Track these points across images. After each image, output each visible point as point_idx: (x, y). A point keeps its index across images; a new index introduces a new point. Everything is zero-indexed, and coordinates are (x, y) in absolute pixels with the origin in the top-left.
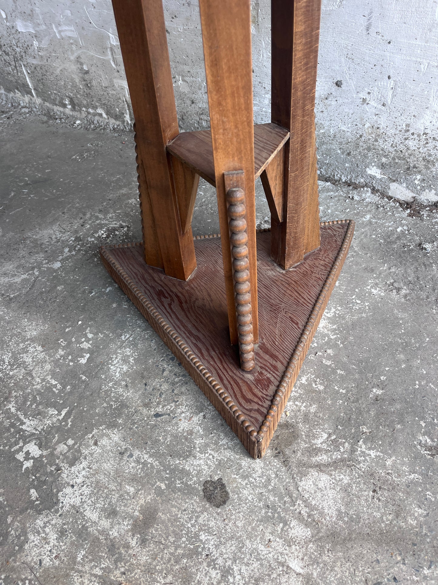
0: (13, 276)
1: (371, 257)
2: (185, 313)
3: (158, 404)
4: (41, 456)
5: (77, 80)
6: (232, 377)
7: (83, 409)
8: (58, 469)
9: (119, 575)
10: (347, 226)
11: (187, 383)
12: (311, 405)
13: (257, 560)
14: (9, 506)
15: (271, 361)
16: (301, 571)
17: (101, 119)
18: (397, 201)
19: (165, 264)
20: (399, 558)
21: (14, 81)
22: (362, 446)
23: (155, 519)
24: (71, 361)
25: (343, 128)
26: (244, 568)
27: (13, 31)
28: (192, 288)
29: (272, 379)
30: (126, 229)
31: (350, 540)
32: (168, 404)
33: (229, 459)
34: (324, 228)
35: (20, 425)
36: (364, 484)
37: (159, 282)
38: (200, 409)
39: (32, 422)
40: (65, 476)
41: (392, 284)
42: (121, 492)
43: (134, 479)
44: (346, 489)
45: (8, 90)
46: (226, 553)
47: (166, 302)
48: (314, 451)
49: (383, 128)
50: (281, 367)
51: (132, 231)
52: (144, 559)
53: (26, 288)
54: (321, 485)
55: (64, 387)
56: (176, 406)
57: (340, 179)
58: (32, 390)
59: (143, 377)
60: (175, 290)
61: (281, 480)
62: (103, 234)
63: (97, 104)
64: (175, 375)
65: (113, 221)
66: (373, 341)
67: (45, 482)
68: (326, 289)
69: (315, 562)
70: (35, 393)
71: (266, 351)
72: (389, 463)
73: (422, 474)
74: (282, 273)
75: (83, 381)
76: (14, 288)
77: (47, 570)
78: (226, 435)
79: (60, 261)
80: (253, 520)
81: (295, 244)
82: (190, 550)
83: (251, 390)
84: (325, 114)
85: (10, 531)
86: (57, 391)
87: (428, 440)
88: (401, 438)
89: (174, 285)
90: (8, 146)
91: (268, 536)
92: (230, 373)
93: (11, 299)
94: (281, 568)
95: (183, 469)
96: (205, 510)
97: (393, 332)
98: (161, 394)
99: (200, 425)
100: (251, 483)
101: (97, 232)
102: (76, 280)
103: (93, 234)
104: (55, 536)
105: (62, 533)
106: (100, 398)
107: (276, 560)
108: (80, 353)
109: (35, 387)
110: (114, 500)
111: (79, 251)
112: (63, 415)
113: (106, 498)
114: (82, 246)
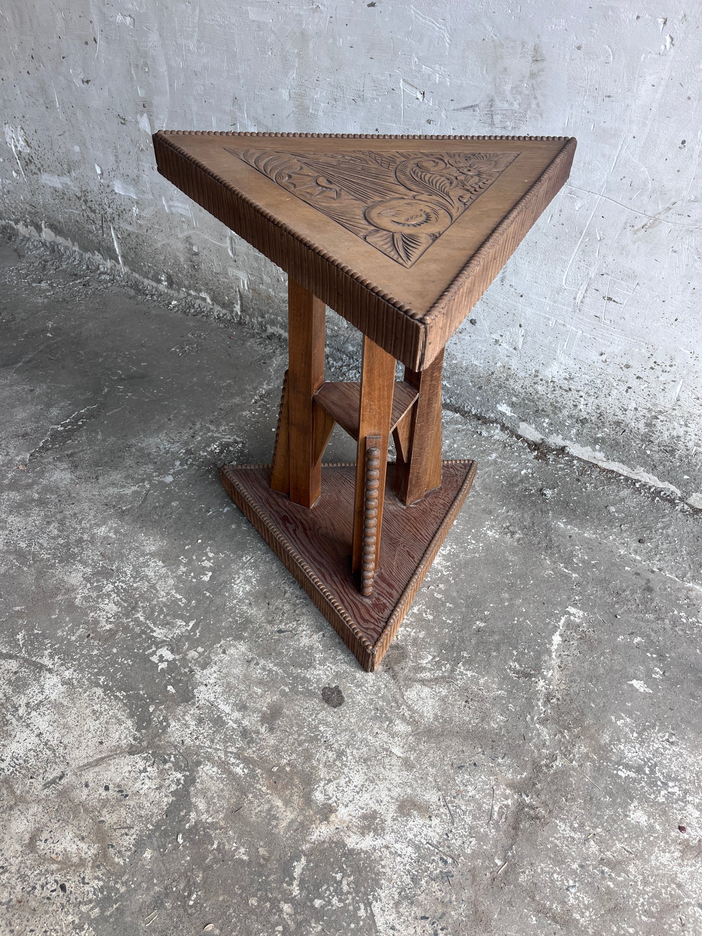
0: (123, 487)
1: (491, 499)
2: (309, 540)
3: (281, 621)
4: (174, 660)
5: (182, 259)
6: (352, 601)
7: (210, 622)
8: (191, 671)
9: (251, 753)
10: (469, 467)
11: (307, 605)
12: (420, 632)
13: (366, 746)
14: (149, 698)
15: (387, 589)
16: (401, 755)
17: (204, 304)
18: (525, 440)
19: (292, 491)
20: (480, 750)
21: (96, 241)
22: (461, 667)
23: (280, 713)
24: (193, 577)
25: (476, 363)
26: (355, 751)
27: (108, 190)
28: (316, 516)
29: (388, 604)
30: (240, 445)
31: (443, 735)
32: (290, 622)
33: (345, 671)
34: (447, 466)
35: (150, 632)
36: (459, 696)
37: (283, 507)
38: (320, 629)
39: (162, 631)
40: (199, 677)
41: (508, 527)
42: (250, 692)
43: (261, 683)
44: (443, 700)
45: (85, 249)
46: (341, 740)
47: (291, 527)
48: (419, 669)
49: (514, 370)
50: (396, 595)
51: (248, 448)
52: (272, 742)
53: (139, 501)
54: (423, 695)
55: (189, 601)
56: (297, 624)
57: (470, 411)
58: (158, 602)
59: (266, 597)
60: (299, 517)
61: (389, 690)
62: (215, 449)
63: (202, 287)
64: (297, 597)
65: (227, 435)
66: (482, 580)
67: (180, 681)
68: (443, 527)
69: (412, 749)
70: (162, 605)
71: (384, 580)
72: (482, 681)
73: (507, 691)
74: (403, 509)
75: (208, 598)
76: (125, 500)
77: (188, 748)
78: (343, 652)
79: (172, 475)
80: (364, 718)
81: (417, 482)
82: (311, 737)
83: (368, 612)
84: (459, 346)
85: (153, 718)
86: (183, 605)
87: (517, 666)
88: (495, 663)
89: (298, 511)
90: (90, 325)
91: (376, 730)
92: (351, 597)
93: (123, 512)
94: (385, 753)
95: (304, 677)
96: (324, 709)
97: (502, 572)
98: (283, 614)
99: (319, 642)
100: (363, 691)
101: (209, 446)
102: (191, 497)
103: (205, 447)
104: (194, 723)
105: (200, 721)
106: (225, 613)
107: (382, 747)
108: (202, 571)
109: (160, 599)
110: (244, 698)
111: (191, 465)
112: (191, 626)
113: (237, 696)
114: (194, 460)
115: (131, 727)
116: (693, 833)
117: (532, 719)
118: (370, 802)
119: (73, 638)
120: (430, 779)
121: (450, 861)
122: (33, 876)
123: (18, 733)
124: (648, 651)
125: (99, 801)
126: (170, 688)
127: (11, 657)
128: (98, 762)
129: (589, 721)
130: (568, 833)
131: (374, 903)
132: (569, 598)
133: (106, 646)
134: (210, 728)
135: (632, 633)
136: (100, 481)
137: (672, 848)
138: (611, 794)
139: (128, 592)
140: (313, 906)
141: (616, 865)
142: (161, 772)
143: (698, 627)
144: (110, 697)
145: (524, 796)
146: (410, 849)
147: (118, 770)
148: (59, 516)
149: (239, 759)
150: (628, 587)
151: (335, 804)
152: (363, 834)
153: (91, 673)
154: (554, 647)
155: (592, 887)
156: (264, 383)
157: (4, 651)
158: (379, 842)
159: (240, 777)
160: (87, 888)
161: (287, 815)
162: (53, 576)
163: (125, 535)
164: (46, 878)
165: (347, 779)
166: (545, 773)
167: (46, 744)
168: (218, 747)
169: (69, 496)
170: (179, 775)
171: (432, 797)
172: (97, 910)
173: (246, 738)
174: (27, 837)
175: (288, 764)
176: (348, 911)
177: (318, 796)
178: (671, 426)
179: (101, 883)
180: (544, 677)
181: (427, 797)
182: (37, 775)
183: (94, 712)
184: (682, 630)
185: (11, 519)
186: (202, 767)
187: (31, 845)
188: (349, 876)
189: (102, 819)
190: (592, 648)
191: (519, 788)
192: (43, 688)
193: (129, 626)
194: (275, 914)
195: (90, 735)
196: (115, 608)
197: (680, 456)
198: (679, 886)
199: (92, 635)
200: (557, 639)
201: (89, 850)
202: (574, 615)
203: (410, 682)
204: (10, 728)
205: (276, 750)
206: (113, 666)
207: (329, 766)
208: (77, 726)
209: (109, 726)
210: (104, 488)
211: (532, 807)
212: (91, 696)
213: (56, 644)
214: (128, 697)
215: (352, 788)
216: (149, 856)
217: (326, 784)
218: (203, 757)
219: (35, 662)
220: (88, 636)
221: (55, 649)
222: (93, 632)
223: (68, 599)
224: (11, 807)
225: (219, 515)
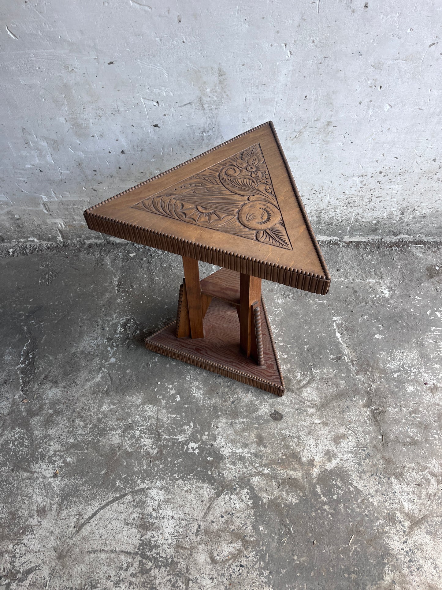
0: (93, 378)
2: (216, 353)
3: (229, 398)
4: (199, 445)
5: (8, 225)
6: (258, 371)
7: (199, 418)
8: (211, 445)
9: (265, 461)
11: (234, 383)
13: (305, 427)
14: (204, 469)
15: (267, 356)
16: (320, 422)
17: (33, 244)
19: (192, 335)
20: (345, 400)
22: (314, 371)
23: (263, 437)
24: (172, 402)
26: (302, 432)
28: (210, 340)
29: (272, 363)
30: (132, 320)
31: (328, 403)
32: (234, 395)
33: (273, 402)
35: (177, 441)
36: (322, 383)
37: (191, 344)
38: (248, 390)
39: (181, 436)
40: (216, 446)
41: (284, 294)
42: (243, 437)
43: (244, 430)
44: (317, 389)
46: (294, 432)
47: (204, 352)
48: (299, 382)
50: (272, 357)
51: (137, 320)
52: (269, 451)
53: (109, 381)
54: (309, 392)
55: (181, 415)
56: (237, 394)
59: (213, 391)
60: (202, 345)
61: (295, 398)
62: (121, 329)
63: (29, 235)
64: (226, 382)
65: (120, 319)
66: (293, 326)
67: (210, 453)
69: (322, 416)
70: (170, 425)
72: (325, 371)
73: (337, 369)
75: (188, 408)
76: (101, 385)
77: (239, 477)
78: (265, 394)
79: (112, 357)
80: (295, 416)
82: (282, 438)
83: (268, 372)
85: (214, 476)
86: (180, 418)
87: (333, 356)
88: (324, 360)
89: (200, 342)
91: (303, 418)
92: (256, 369)
93: (106, 391)
94: (314, 425)
95: (259, 416)
96: (277, 424)
97: (298, 317)
98: (227, 393)
99: (252, 396)
100: (286, 405)
101: (116, 330)
102: (133, 363)
103: (115, 332)
104: (232, 466)
105: (234, 463)
106: (202, 410)
107: (311, 424)
108: (173, 397)
109: (167, 423)
110: (243, 441)
111: (117, 346)
112: (192, 426)
113: (239, 442)
114: (116, 342)
115: (208, 486)
116: (430, 383)
117: (353, 375)
118: (323, 448)
119: (145, 467)
120: (337, 424)
121: (365, 449)
122: (226, 572)
123: (162, 524)
124: (372, 320)
125: (224, 524)
126: (209, 459)
127: (124, 496)
128: (209, 509)
129: (372, 363)
130: (394, 410)
131: (353, 482)
132: (330, 314)
133: (163, 460)
134: (241, 463)
135: (362, 315)
136: (77, 382)
137: (428, 393)
138: (397, 386)
139: (149, 429)
140: (334, 500)
141: (415, 411)
142: (238, 494)
143: (381, 298)
144: (187, 481)
145: (371, 407)
146: (349, 454)
147: (220, 506)
148: (75, 414)
149: (263, 467)
150: (347, 295)
151: (312, 458)
152: (330, 461)
153: (168, 477)
154: (340, 339)
155: (413, 424)
156: (113, 277)
157: (118, 495)
158: (338, 460)
159: (269, 473)
160: (251, 558)
161: (299, 475)
162: (104, 446)
163: (119, 403)
164: (232, 568)
165: (309, 445)
166: (372, 393)
167: (179, 519)
168: (250, 468)
169: (69, 400)
170: (246, 490)
171: (342, 430)
172: (262, 563)
173: (258, 457)
174: (209, 560)
175: (283, 455)
176: (347, 492)
177: (304, 459)
178: (329, 214)
179: (254, 553)
180: (345, 355)
181: (341, 431)
182: (189, 534)
183: (187, 491)
184: (377, 303)
185: (50, 432)
186: (251, 480)
187: (214, 561)
188: (338, 480)
189: (232, 529)
190: (353, 331)
191: (367, 405)
192: (154, 498)
193: (165, 444)
194: (324, 512)
195: (194, 502)
196: (150, 440)
197: (335, 224)
198: (438, 405)
199: (152, 460)
200: (338, 335)
201: (238, 545)
202: (337, 320)
203: (300, 389)
204: (156, 525)
205: (274, 453)
206: (175, 467)
207: (298, 445)
208: (185, 502)
209: (199, 492)
210: (84, 385)
211: (376, 409)
212: (179, 486)
213: (139, 475)
214: (195, 475)
215: (313, 447)
216: (263, 528)
217: (303, 453)
218: (248, 476)
219: (137, 490)
220: (151, 461)
221: (141, 478)
222: (151, 458)
223: (123, 451)
224: (190, 554)
225: (156, 363)
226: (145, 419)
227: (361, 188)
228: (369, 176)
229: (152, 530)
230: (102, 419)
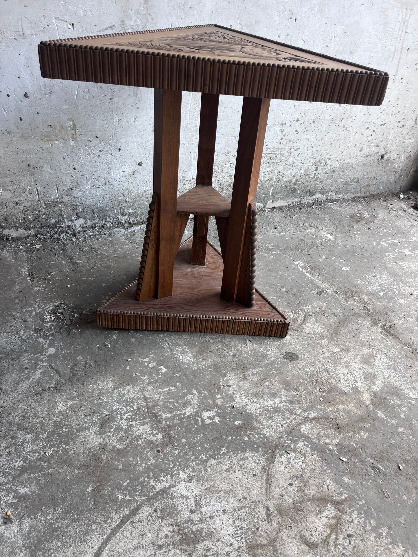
2: (195, 306)
3: (227, 352)
4: (216, 412)
6: (252, 312)
7: (201, 383)
8: (232, 407)
9: (306, 405)
11: (226, 337)
13: (328, 359)
14: (237, 436)
16: (340, 350)
20: (351, 325)
22: (304, 308)
23: (288, 381)
24: (157, 376)
26: (328, 364)
30: (63, 306)
31: (337, 332)
32: (231, 349)
33: (279, 345)
35: (184, 415)
36: (319, 316)
38: (245, 341)
39: (188, 409)
40: (238, 406)
42: (266, 387)
43: (262, 380)
44: (317, 322)
46: (319, 366)
50: (259, 298)
51: (70, 304)
52: (304, 393)
53: (54, 375)
54: (311, 326)
55: (176, 386)
56: (235, 347)
59: (205, 350)
60: (174, 302)
61: (300, 336)
62: (50, 317)
64: (216, 338)
67: (235, 416)
69: (338, 345)
70: (167, 401)
72: (315, 306)
73: (326, 302)
74: (205, 267)
75: (180, 376)
76: (44, 381)
77: (286, 432)
78: (266, 340)
80: (311, 352)
82: (310, 376)
85: (254, 440)
86: (176, 390)
87: (314, 292)
88: (308, 297)
89: (169, 300)
91: (321, 351)
92: (248, 312)
94: (335, 355)
95: (271, 361)
96: (296, 364)
98: (223, 349)
99: (253, 344)
100: (295, 344)
101: (44, 319)
102: (83, 348)
103: (43, 321)
104: (270, 422)
105: (271, 418)
106: (200, 373)
107: (331, 354)
108: (155, 369)
109: (160, 399)
110: (268, 392)
111: (52, 335)
112: (196, 393)
113: (264, 394)
114: (49, 332)
115: (253, 454)
117: (343, 302)
118: (359, 372)
119: (153, 461)
120: (357, 347)
122: (335, 553)
123: (214, 526)
124: (331, 258)
125: (297, 492)
127: (137, 510)
128: (269, 482)
129: (354, 289)
130: (401, 322)
132: (290, 260)
133: (176, 444)
134: (279, 416)
135: (320, 256)
138: (389, 302)
139: (138, 414)
140: (404, 419)
142: (295, 451)
143: (328, 241)
144: (222, 458)
145: (379, 324)
146: (388, 371)
147: (281, 473)
148: (14, 428)
149: (306, 411)
150: (296, 244)
151: (353, 386)
152: (374, 383)
153: (193, 461)
154: (312, 278)
156: (20, 269)
157: (127, 513)
158: (381, 379)
159: (318, 416)
160: (355, 521)
161: (351, 406)
162: (78, 454)
163: (81, 395)
164: (339, 544)
165: (342, 375)
166: (372, 313)
167: (235, 510)
168: (293, 417)
170: (302, 443)
172: (372, 521)
173: (295, 403)
174: (303, 547)
175: (321, 393)
176: (411, 407)
177: (346, 389)
179: (355, 512)
180: (325, 289)
181: (365, 352)
182: (258, 524)
183: (227, 471)
184: (327, 245)
186: (302, 430)
187: (312, 546)
188: (394, 398)
189: (311, 495)
190: (319, 269)
191: (375, 322)
192: (184, 497)
193: (170, 425)
194: (402, 436)
195: (245, 480)
196: (145, 427)
199: (159, 449)
200: (308, 275)
201: (330, 511)
202: (299, 264)
203: (300, 327)
204: (205, 531)
205: (310, 393)
206: (197, 446)
207: (331, 378)
208: (232, 485)
209: (245, 466)
210: (16, 388)
211: (386, 325)
212: (213, 468)
213: (149, 474)
214: (228, 447)
215: (348, 375)
216: (347, 479)
217: (341, 383)
218: (296, 427)
219: (155, 494)
220: (158, 451)
221: (153, 477)
222: (157, 447)
223: (110, 453)
224: (274, 551)
225: (116, 341)
226: (127, 403)
227: (282, 139)
228: (288, 124)
229: (203, 541)
230: (61, 421)
